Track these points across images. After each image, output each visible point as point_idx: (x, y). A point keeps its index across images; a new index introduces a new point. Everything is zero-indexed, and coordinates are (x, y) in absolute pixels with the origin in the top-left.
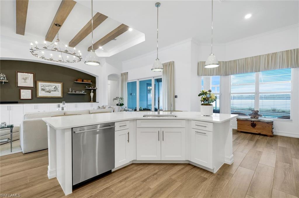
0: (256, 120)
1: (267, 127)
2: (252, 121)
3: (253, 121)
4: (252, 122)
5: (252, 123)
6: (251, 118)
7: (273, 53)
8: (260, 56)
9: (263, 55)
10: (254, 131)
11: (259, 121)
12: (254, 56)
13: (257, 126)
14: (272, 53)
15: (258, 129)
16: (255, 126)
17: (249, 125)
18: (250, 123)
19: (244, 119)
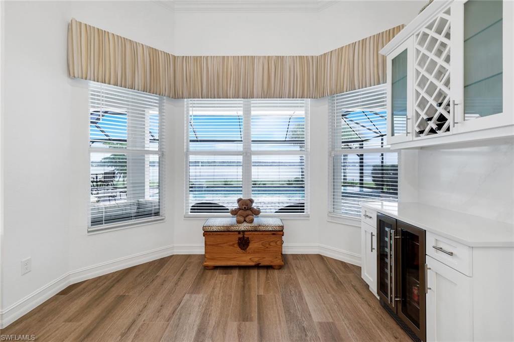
0: (250, 229)
1: (272, 244)
2: (239, 232)
3: (243, 232)
4: (241, 236)
5: (240, 239)
6: (239, 222)
7: (278, 57)
8: (253, 58)
9: (259, 57)
10: (245, 259)
11: (255, 230)
12: (240, 55)
13: (251, 246)
14: (276, 56)
15: (254, 252)
16: (248, 245)
17: (233, 245)
18: (235, 238)
19: (222, 229)
